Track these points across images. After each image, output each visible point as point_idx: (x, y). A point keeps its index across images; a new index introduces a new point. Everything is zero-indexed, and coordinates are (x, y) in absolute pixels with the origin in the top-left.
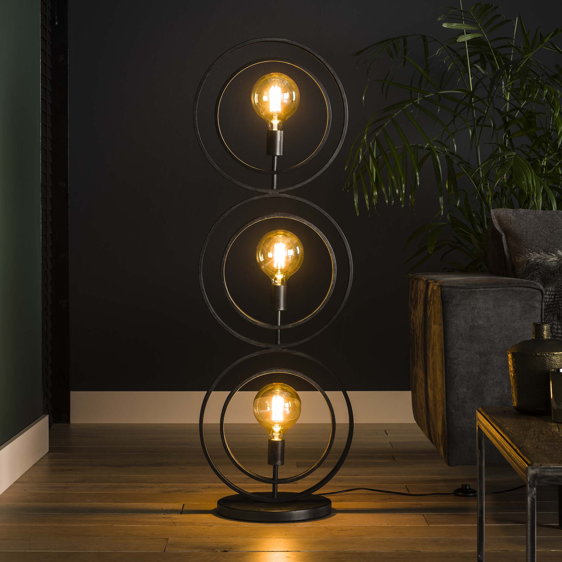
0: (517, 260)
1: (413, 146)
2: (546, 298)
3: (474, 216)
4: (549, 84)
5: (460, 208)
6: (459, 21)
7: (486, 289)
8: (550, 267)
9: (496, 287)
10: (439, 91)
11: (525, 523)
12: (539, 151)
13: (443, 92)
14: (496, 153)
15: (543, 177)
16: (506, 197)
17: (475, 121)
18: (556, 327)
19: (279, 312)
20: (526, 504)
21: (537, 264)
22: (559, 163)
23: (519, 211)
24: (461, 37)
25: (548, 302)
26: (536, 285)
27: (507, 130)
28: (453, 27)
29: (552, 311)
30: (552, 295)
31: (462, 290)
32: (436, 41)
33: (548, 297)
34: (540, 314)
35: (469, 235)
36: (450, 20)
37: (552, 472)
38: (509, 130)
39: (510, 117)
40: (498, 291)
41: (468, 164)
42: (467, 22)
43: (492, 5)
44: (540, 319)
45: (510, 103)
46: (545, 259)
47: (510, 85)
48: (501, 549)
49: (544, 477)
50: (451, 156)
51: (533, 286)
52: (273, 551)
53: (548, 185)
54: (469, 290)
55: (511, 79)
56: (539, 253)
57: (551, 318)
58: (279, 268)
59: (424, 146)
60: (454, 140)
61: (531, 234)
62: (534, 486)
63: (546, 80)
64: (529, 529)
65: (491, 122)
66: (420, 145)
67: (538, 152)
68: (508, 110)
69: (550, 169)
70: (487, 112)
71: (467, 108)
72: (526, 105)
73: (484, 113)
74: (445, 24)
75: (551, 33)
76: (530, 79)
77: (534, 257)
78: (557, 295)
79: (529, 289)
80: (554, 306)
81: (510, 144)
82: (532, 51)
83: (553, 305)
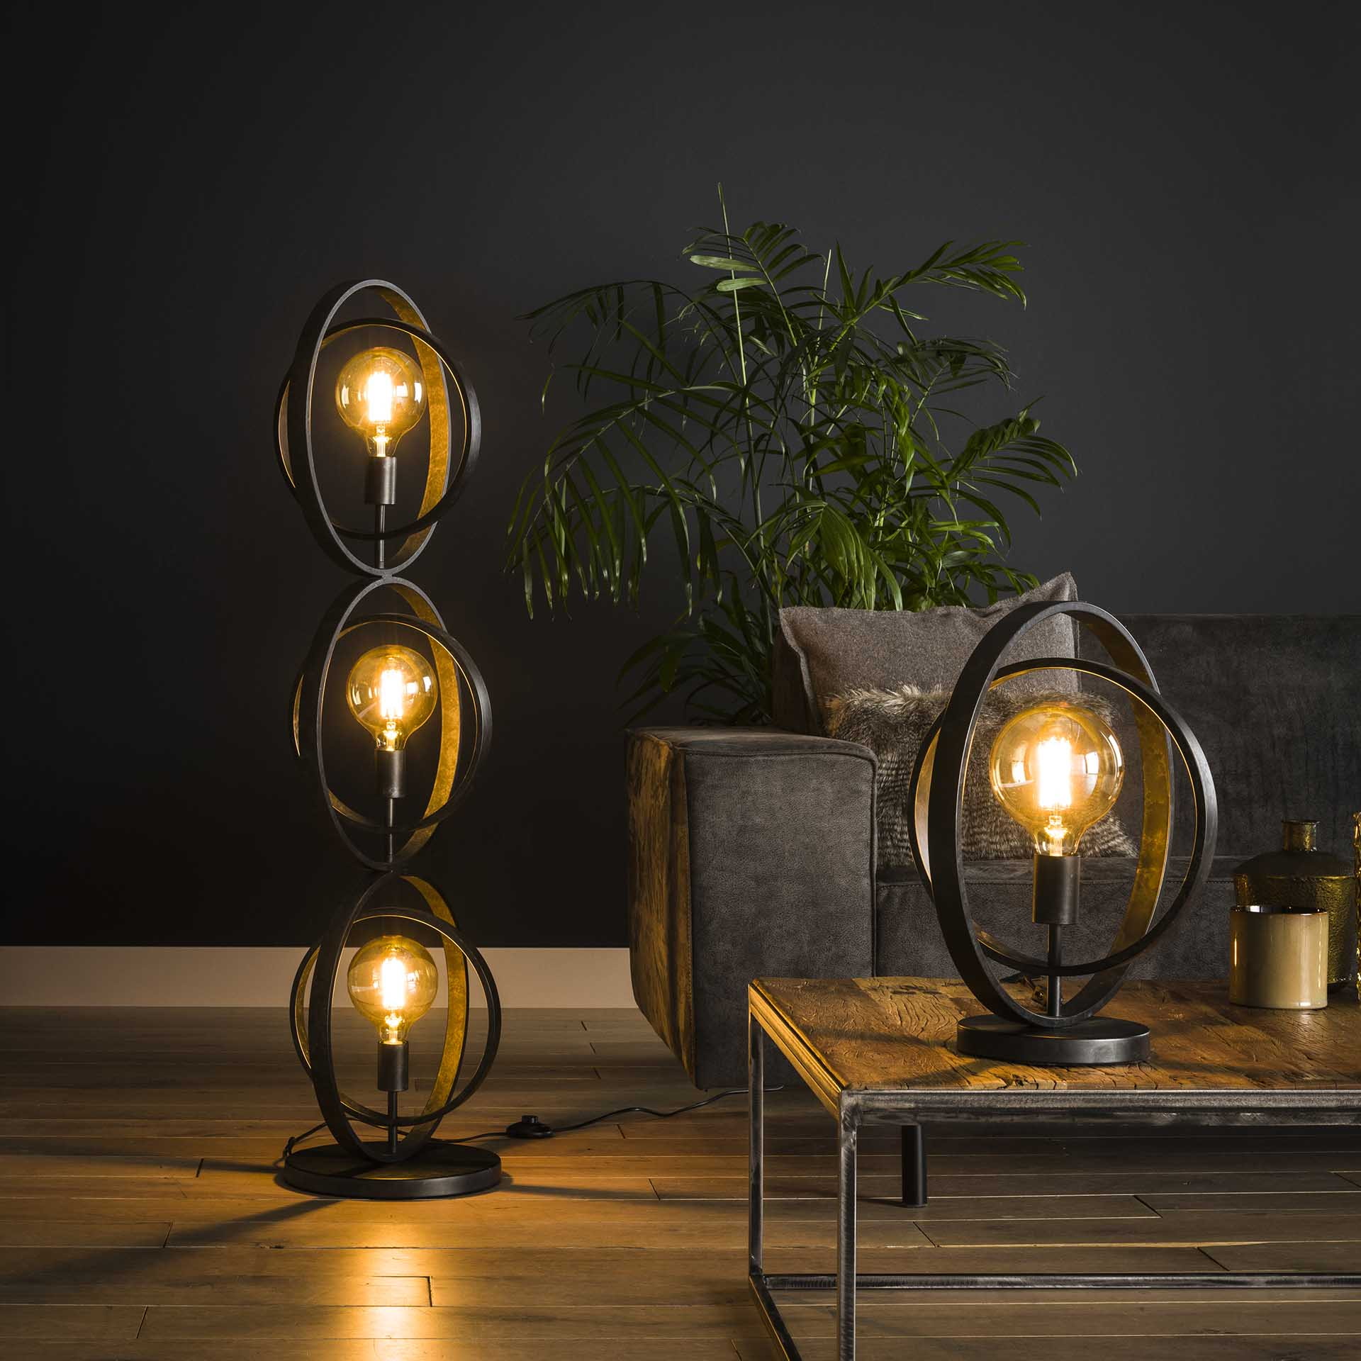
0: (828, 703)
1: (635, 489)
2: (881, 775)
3: (750, 620)
4: (888, 374)
5: (722, 605)
6: (723, 253)
7: (769, 758)
8: (889, 718)
9: (787, 754)
10: (686, 387)
11: (835, 1194)
12: (871, 498)
13: (692, 388)
14: (791, 504)
15: (878, 549)
16: (808, 584)
17: (752, 443)
18: (899, 829)
19: (391, 801)
20: (838, 1159)
21: (866, 711)
22: (906, 522)
23: (832, 612)
24: (725, 282)
25: (885, 782)
26: (863, 751)
27: (811, 460)
28: (712, 263)
29: (892, 799)
30: (893, 769)
31: (724, 760)
32: (679, 291)
33: (885, 772)
34: (869, 803)
35: (740, 657)
36: (705, 251)
37: (885, 1101)
38: (815, 459)
39: (817, 435)
40: (791, 761)
41: (738, 522)
42: (738, 257)
43: (783, 227)
44: (869, 814)
45: (816, 409)
46: (879, 702)
47: (816, 376)
48: (793, 1245)
49: (872, 1110)
50: (707, 508)
51: (858, 753)
52: (367, 1248)
53: (888, 563)
54: (736, 760)
55: (819, 365)
56: (868, 691)
57: (891, 812)
58: (391, 717)
59: (656, 489)
60: (711, 477)
61: (855, 654)
62: (853, 1127)
65: (780, 445)
66: (649, 486)
67: (868, 501)
68: (813, 424)
69: (891, 533)
70: (773, 426)
71: (737, 418)
72: (846, 413)
73: (768, 427)
74: (696, 257)
76: (853, 364)
77: (860, 697)
78: (902, 769)
79: (848, 757)
80: (896, 789)
81: (816, 486)
82: (858, 314)
83: (894, 787)
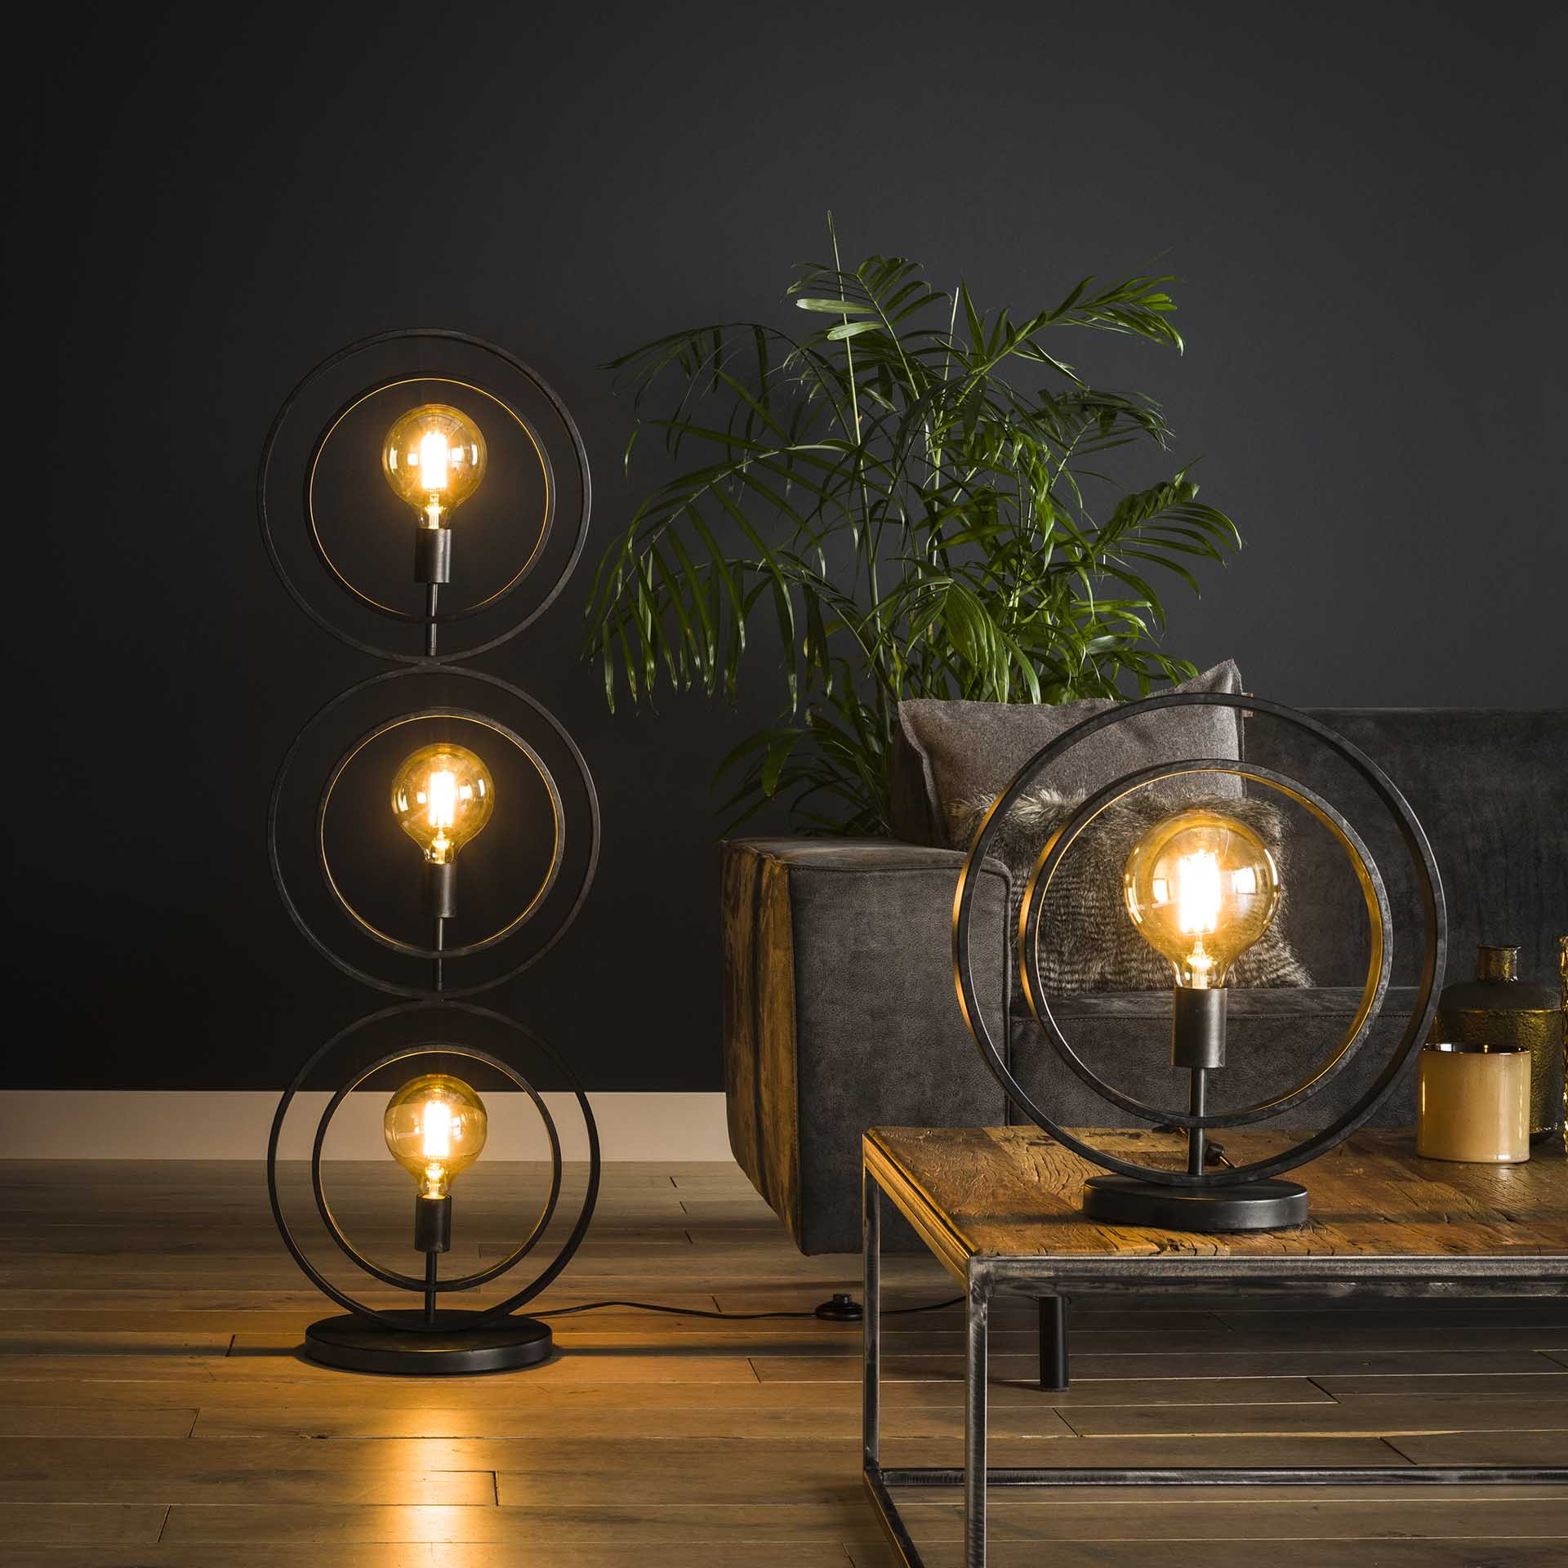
0: (954, 811)
1: (731, 564)
2: (1015, 893)
3: (864, 715)
4: (1025, 432)
5: (832, 698)
6: (833, 295)
7: (886, 874)
8: (1025, 827)
9: (907, 870)
10: (790, 446)
11: (963, 1376)
12: (1003, 575)
13: (798, 448)
14: (911, 581)
15: (1013, 632)
16: (932, 673)
17: (867, 510)
19: (441, 921)
20: (966, 1336)
22: (1045, 602)
23: (959, 706)
24: (837, 329)
26: (995, 865)
27: (935, 530)
28: (820, 307)
31: (834, 875)
32: (784, 337)
33: (1020, 890)
34: (1002, 926)
35: (853, 756)
36: (813, 293)
37: (1020, 1269)
38: (939, 529)
39: (942, 502)
40: (913, 877)
41: (851, 602)
42: (850, 298)
43: (903, 261)
44: (1002, 938)
45: (941, 471)
47: (941, 434)
48: (914, 1434)
49: (1005, 1280)
50: (814, 585)
51: (989, 868)
53: (1024, 649)
54: (849, 875)
55: (945, 420)
59: (757, 564)
60: (820, 550)
61: (986, 754)
62: (983, 1299)
63: (1018, 423)
64: (972, 1391)
65: (900, 513)
66: (748, 561)
67: (1001, 577)
68: (937, 489)
69: (1028, 614)
70: (892, 491)
72: (976, 476)
73: (886, 492)
74: (802, 300)
75: (1030, 322)
76: (985, 420)
81: (941, 560)
82: (990, 360)
